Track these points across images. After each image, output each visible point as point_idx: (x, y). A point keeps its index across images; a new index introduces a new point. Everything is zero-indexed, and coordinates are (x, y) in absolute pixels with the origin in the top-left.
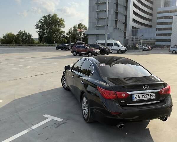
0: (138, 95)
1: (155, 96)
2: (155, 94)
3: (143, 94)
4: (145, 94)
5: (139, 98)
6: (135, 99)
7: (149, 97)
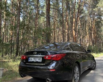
0: (31, 58)
1: (41, 60)
3: (34, 58)
4: (35, 58)
6: (30, 61)
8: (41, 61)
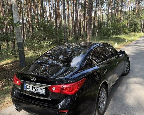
2: (45, 89)
5: (29, 89)
7: (39, 91)
8: (44, 93)
